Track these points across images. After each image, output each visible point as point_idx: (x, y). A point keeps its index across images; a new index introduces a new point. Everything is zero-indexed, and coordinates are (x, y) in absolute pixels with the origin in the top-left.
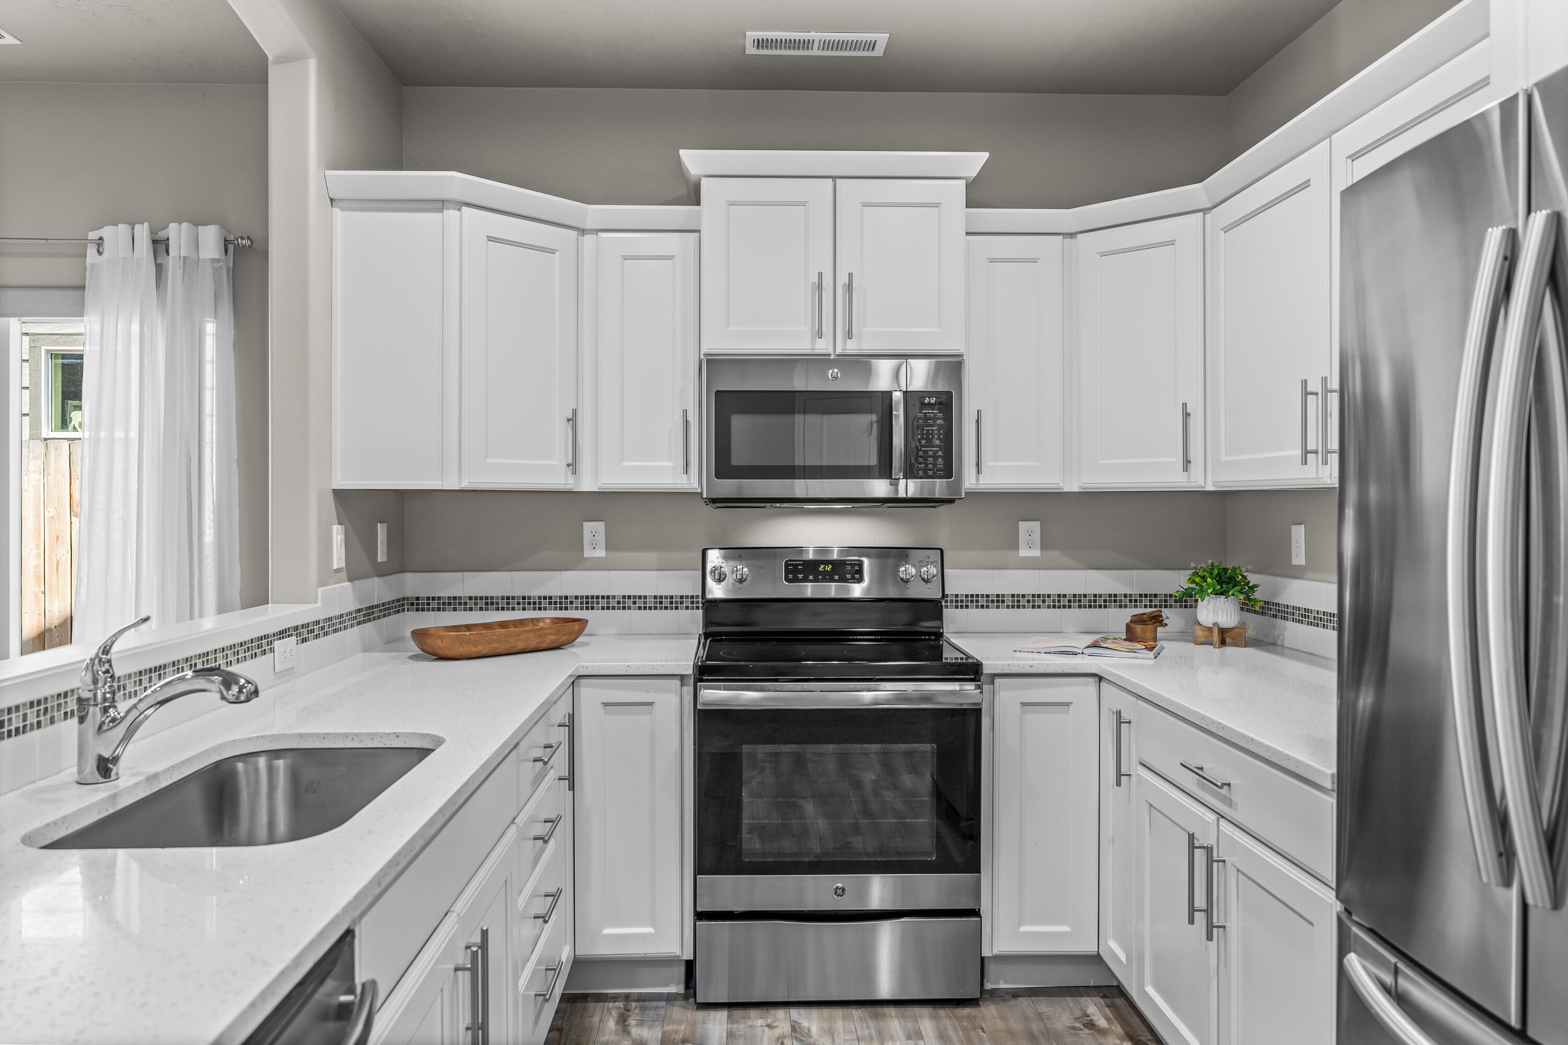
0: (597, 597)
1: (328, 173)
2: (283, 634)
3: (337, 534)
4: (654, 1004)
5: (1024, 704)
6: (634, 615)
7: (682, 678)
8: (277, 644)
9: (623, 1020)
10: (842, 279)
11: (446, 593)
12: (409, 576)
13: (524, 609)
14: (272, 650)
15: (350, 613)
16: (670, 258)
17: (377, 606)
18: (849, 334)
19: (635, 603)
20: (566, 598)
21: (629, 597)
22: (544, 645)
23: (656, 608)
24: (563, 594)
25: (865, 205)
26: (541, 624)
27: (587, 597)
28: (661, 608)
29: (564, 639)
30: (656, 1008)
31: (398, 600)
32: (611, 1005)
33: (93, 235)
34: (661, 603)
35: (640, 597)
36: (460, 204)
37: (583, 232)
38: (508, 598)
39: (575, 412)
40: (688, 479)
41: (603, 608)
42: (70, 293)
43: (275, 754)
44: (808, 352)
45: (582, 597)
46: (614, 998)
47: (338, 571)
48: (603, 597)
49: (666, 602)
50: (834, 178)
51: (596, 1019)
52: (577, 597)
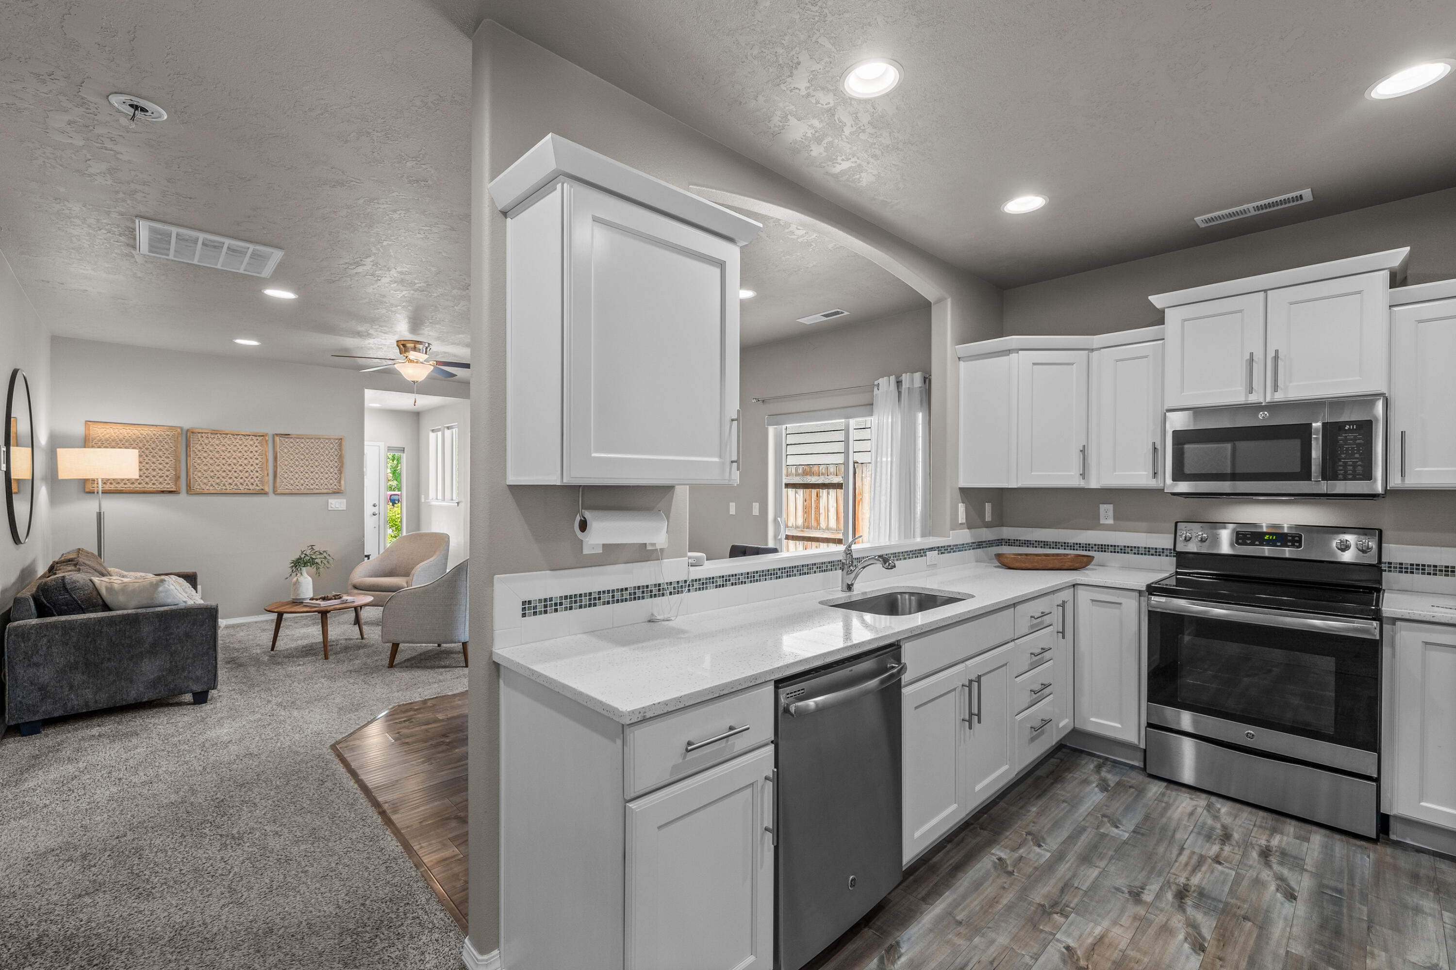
0: (1108, 546)
1: (957, 347)
2: (931, 549)
3: (961, 508)
4: (1122, 766)
5: (1426, 643)
6: (1131, 557)
7: (1140, 592)
8: (928, 553)
9: (1099, 768)
10: (1271, 354)
11: (1023, 538)
12: (1005, 529)
13: (1065, 549)
14: (926, 556)
15: (968, 544)
16: (1146, 357)
17: (984, 542)
18: (1276, 388)
19: (1131, 550)
20: (1089, 545)
21: (1128, 547)
22: (1065, 567)
23: (1145, 554)
24: (1088, 543)
25: (1291, 304)
26: (1069, 557)
27: (1102, 545)
28: (1149, 555)
29: (1077, 565)
30: (1122, 768)
31: (998, 540)
32: (1095, 759)
33: (876, 383)
34: (1148, 551)
35: (1135, 547)
36: (1017, 350)
37: (1092, 350)
38: (1056, 542)
39: (1084, 446)
40: (1157, 481)
41: (1111, 552)
42: (868, 407)
43: (911, 594)
44: (1243, 403)
45: (1098, 545)
46: (1099, 757)
47: (961, 524)
48: (1111, 546)
49: (1152, 551)
50: (1265, 291)
51: (1083, 762)
52: (1095, 545)
